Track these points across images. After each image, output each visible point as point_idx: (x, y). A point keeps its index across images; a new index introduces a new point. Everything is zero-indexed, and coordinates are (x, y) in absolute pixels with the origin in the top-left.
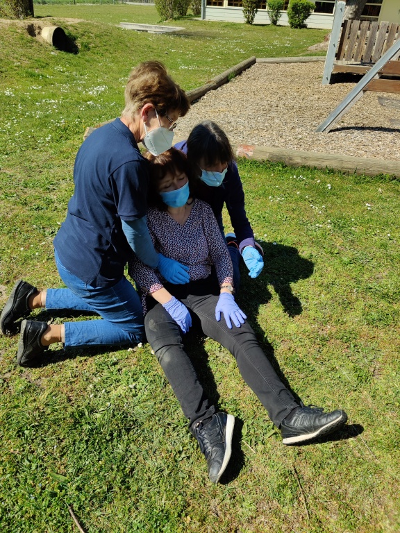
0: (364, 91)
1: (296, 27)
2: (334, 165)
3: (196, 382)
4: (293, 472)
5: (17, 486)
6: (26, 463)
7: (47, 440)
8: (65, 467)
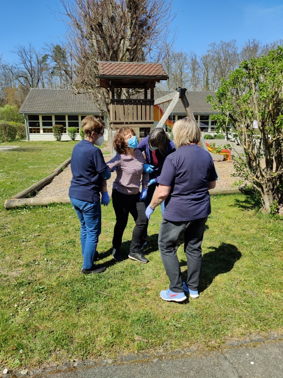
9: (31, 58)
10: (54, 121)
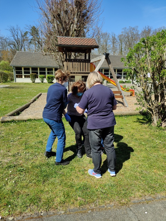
1: (50, 83)
9: (17, 33)
10: (31, 71)
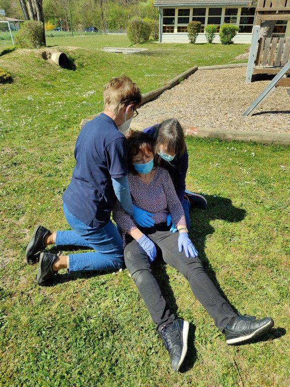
0: (276, 87)
1: (226, 44)
2: (256, 139)
3: (161, 297)
4: (234, 364)
5: (37, 370)
6: (44, 354)
7: (58, 338)
8: (70, 358)
10: (191, 16)
